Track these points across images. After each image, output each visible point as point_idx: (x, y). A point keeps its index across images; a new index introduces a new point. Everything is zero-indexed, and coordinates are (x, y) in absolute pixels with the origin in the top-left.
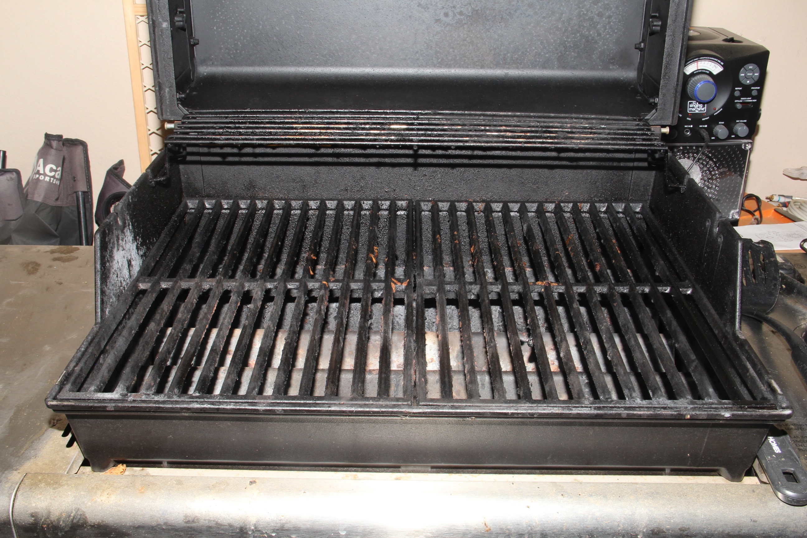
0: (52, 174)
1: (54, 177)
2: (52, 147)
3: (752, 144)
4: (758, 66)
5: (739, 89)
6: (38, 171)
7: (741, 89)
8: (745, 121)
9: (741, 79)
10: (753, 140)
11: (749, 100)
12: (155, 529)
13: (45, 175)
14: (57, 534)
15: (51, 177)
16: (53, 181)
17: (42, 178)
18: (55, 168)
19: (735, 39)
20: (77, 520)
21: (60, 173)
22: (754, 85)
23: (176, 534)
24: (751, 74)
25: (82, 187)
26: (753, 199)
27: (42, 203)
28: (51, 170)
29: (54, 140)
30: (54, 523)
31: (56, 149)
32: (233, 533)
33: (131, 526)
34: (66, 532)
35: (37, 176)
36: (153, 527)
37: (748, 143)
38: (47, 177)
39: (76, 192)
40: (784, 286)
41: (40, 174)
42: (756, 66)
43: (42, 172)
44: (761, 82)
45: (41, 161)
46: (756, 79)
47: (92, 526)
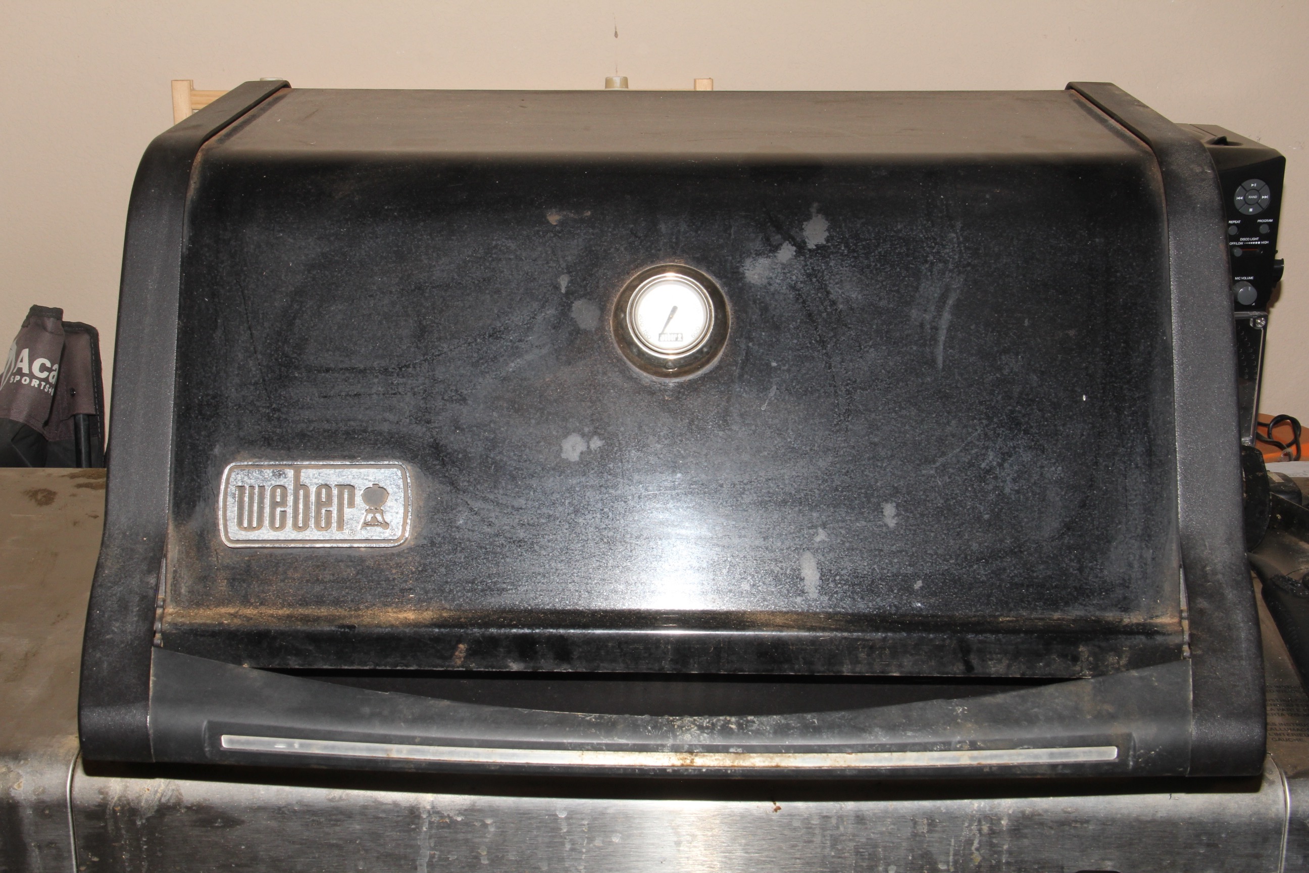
0: (44, 375)
1: (46, 380)
2: (44, 328)
3: (1266, 318)
4: (1267, 183)
5: (1235, 222)
6: (20, 369)
7: (1239, 222)
8: (1252, 278)
9: (1238, 206)
10: (1269, 312)
11: (1255, 241)
12: (283, 813)
13: (32, 376)
14: (134, 823)
15: (41, 380)
16: (45, 387)
17: (25, 381)
18: (48, 364)
19: (1229, 140)
20: (167, 798)
21: (55, 373)
22: (1263, 215)
23: (313, 821)
24: (1255, 197)
25: (85, 407)
26: (1287, 424)
27: (24, 426)
28: (43, 368)
29: (49, 318)
30: (132, 804)
31: (51, 333)
32: (398, 816)
33: (246, 808)
34: (148, 819)
35: (18, 378)
36: (279, 809)
37: (1260, 317)
38: (34, 380)
39: (74, 416)
40: (1279, 516)
41: (23, 375)
42: (1262, 183)
43: (26, 370)
44: (1274, 209)
45: (25, 353)
46: (1265, 206)
47: (189, 808)
